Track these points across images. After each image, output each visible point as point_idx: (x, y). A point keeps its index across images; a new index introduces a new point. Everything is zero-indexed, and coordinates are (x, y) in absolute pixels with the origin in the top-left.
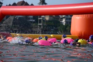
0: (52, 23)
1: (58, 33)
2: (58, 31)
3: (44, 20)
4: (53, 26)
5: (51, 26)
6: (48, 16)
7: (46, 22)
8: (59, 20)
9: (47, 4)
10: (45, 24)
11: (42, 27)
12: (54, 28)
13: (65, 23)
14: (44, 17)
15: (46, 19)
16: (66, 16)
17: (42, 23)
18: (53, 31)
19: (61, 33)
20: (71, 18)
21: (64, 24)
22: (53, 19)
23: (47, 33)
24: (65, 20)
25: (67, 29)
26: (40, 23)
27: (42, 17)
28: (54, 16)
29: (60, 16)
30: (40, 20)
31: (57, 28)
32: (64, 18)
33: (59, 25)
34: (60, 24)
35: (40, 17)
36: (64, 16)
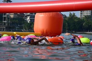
0: (17, 20)
1: (23, 31)
2: (23, 29)
3: (9, 17)
4: (18, 24)
5: (16, 24)
6: (13, 14)
7: (11, 19)
8: (24, 18)
9: (12, 2)
10: (10, 22)
11: (6, 25)
12: (19, 25)
13: (29, 20)
14: (9, 15)
15: (10, 17)
16: (30, 14)
17: (7, 21)
18: (17, 28)
19: (25, 31)
20: (34, 16)
21: (29, 22)
22: (18, 16)
23: (12, 30)
24: (30, 18)
25: (31, 26)
26: (5, 21)
27: (7, 15)
28: (19, 14)
29: (25, 14)
30: (5, 17)
31: (21, 26)
32: (29, 15)
33: (24, 23)
34: (25, 21)
35: (5, 15)
36: (28, 14)
